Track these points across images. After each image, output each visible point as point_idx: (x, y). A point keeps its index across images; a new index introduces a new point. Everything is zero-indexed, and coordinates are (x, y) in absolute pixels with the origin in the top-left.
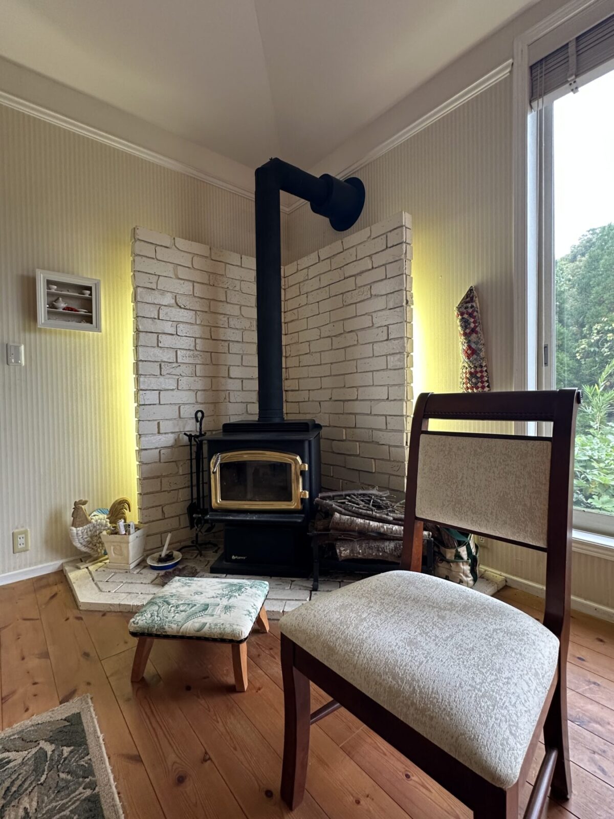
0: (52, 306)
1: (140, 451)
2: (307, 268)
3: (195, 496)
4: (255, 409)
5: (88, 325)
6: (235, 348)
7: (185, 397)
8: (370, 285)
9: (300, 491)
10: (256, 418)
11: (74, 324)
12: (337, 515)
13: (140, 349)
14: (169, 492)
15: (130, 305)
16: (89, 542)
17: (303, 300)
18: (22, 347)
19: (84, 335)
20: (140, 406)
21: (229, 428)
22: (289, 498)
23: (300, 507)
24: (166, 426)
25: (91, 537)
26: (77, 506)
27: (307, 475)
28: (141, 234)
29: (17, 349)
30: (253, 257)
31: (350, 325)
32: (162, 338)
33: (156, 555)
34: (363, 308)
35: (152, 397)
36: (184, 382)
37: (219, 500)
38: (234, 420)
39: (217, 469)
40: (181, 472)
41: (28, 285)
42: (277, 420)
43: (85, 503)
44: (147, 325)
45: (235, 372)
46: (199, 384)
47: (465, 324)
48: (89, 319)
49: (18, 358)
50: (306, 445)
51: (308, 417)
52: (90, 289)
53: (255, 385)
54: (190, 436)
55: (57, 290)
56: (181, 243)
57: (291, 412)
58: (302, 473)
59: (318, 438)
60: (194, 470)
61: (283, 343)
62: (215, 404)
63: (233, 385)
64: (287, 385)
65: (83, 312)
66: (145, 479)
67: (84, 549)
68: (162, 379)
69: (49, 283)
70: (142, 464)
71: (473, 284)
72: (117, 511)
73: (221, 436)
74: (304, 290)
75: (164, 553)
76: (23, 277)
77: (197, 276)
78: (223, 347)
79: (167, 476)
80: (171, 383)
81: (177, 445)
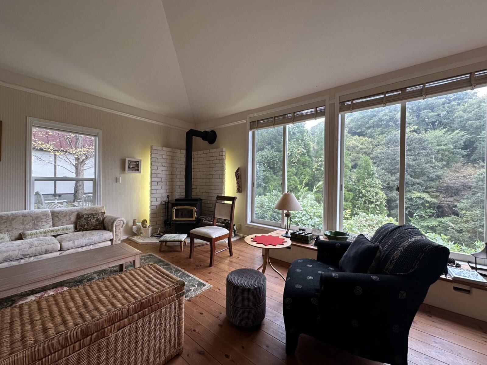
0: (129, 167)
1: (151, 206)
2: (200, 154)
3: (166, 219)
4: (184, 194)
5: (138, 172)
6: (178, 177)
7: (163, 191)
8: (216, 164)
9: (195, 216)
10: (184, 197)
11: (134, 171)
12: (204, 221)
13: (152, 178)
14: (158, 217)
15: (149, 166)
16: (137, 230)
17: (199, 163)
18: (120, 178)
19: (136, 175)
20: (151, 194)
21: (176, 200)
22: (192, 217)
23: (195, 219)
24: (158, 199)
25: (138, 229)
26: (134, 221)
27: (197, 212)
28: (154, 148)
29: (119, 178)
30: (184, 150)
31: (211, 173)
32: (158, 175)
33: (156, 234)
34: (214, 169)
35: (155, 191)
36: (163, 186)
37: (175, 218)
38: (177, 198)
39: (174, 211)
40: (162, 212)
41: (123, 162)
42: (190, 198)
43: (136, 220)
44: (154, 172)
45: (178, 184)
46: (168, 187)
47: (236, 177)
48: (138, 170)
49: (119, 182)
50: (197, 204)
51: (199, 197)
52: (138, 162)
53: (184, 187)
54: (165, 202)
55: (131, 162)
56: (164, 149)
57: (194, 195)
58: (196, 211)
59: (201, 203)
60: (166, 211)
61: (193, 174)
62: (172, 193)
63: (177, 187)
64: (193, 187)
65: (136, 168)
66: (152, 214)
67: (135, 232)
68: (158, 186)
69: (129, 161)
70: (151, 209)
71: (239, 167)
72: (144, 222)
73: (174, 202)
74: (199, 160)
75: (158, 233)
76: (121, 159)
77: (168, 157)
78: (175, 177)
79: (158, 213)
80: (160, 187)
81: (161, 204)
